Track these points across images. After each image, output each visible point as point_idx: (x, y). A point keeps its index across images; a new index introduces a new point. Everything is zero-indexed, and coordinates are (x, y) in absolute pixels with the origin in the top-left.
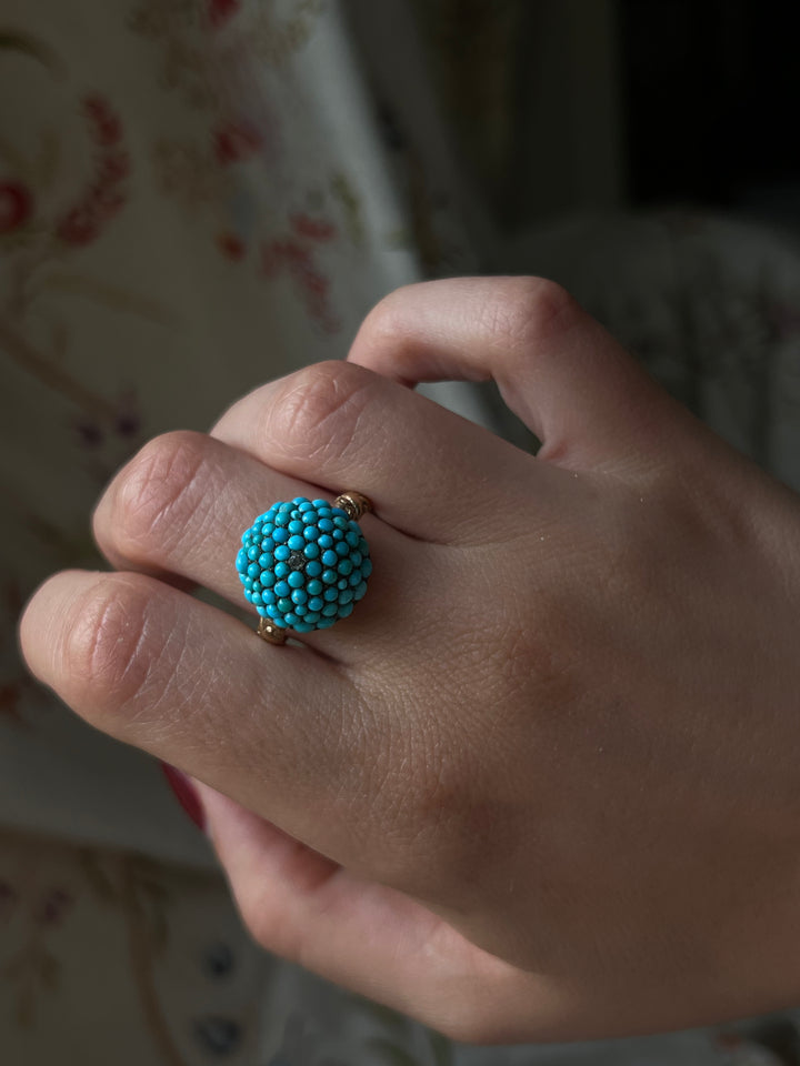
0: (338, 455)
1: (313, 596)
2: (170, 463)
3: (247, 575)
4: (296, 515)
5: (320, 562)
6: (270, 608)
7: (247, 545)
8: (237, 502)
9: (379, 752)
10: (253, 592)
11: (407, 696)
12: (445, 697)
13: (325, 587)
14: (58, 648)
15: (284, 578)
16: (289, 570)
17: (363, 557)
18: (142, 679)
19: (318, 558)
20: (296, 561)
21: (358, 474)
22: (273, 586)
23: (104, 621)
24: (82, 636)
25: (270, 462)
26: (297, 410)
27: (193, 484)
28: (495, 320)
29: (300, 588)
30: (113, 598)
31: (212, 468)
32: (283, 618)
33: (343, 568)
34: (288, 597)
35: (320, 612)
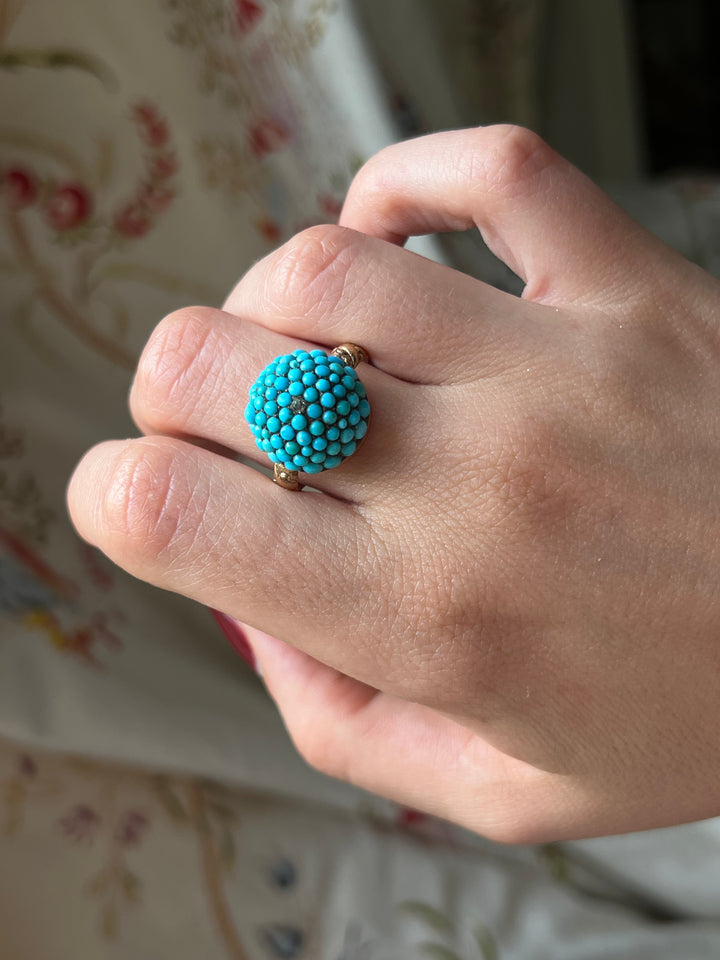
0: (331, 311)
1: (316, 437)
2: (181, 337)
3: (256, 424)
4: (295, 365)
5: (320, 404)
6: (279, 452)
7: (254, 397)
8: (243, 364)
9: (393, 579)
10: (263, 439)
11: (414, 525)
12: (449, 523)
13: (326, 427)
14: (98, 508)
15: (288, 422)
16: (292, 414)
17: (361, 399)
18: (175, 527)
19: (317, 400)
20: (298, 406)
21: (351, 326)
22: (279, 432)
23: (134, 480)
24: (116, 495)
25: (271, 326)
26: (290, 274)
27: (203, 352)
28: (471, 168)
29: (304, 430)
30: (141, 458)
31: (220, 335)
32: (292, 460)
33: (342, 407)
34: (294, 440)
35: (325, 451)
